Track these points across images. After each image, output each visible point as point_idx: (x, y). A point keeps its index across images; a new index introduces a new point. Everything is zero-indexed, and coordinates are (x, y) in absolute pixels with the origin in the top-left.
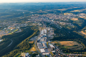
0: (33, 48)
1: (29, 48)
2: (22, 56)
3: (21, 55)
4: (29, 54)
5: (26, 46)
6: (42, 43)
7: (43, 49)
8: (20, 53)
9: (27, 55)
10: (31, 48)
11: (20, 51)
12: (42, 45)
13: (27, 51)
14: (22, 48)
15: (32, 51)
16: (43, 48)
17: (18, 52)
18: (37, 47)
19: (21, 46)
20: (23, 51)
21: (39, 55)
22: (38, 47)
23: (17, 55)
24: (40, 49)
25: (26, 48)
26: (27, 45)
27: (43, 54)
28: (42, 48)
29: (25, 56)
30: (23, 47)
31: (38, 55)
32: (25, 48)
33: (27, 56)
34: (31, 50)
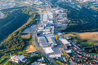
0: (31, 47)
1: (24, 47)
2: (13, 60)
3: (9, 60)
4: (25, 58)
5: (16, 44)
6: (46, 38)
7: (50, 48)
8: (7, 57)
9: (21, 60)
10: (28, 47)
11: (7, 52)
12: (48, 41)
13: (20, 53)
14: (9, 48)
15: (30, 52)
16: (49, 46)
17: (4, 55)
18: (39, 45)
19: (8, 45)
20: (13, 52)
21: (43, 58)
22: (41, 45)
23: (3, 59)
24: (44, 47)
25: (18, 46)
26: (19, 42)
27: (51, 56)
28: (47, 46)
29: (17, 62)
30: (11, 45)
31: (41, 58)
32: (15, 48)
33: (21, 62)
34: (27, 50)
